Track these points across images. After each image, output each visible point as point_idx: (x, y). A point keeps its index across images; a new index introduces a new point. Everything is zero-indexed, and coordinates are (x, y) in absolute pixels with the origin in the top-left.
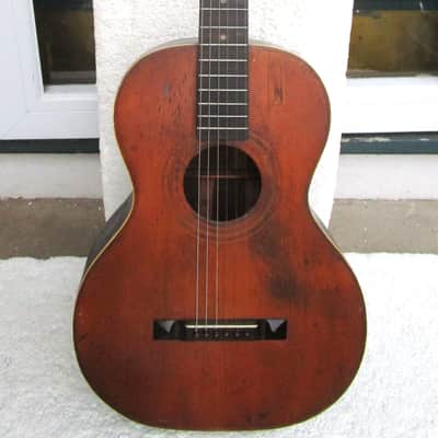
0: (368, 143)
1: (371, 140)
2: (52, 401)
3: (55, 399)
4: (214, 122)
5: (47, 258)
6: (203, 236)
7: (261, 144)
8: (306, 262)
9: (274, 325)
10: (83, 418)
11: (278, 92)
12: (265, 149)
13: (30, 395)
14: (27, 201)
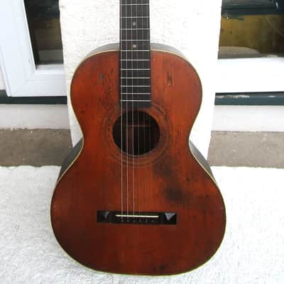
0: (235, 99)
1: (237, 97)
2: (42, 252)
3: (44, 251)
4: (130, 97)
5: (40, 166)
6: (125, 163)
7: (159, 110)
8: (188, 180)
9: (169, 216)
10: (59, 262)
11: (170, 79)
12: (162, 113)
13: (29, 248)
14: (30, 130)
